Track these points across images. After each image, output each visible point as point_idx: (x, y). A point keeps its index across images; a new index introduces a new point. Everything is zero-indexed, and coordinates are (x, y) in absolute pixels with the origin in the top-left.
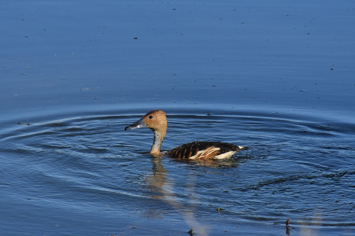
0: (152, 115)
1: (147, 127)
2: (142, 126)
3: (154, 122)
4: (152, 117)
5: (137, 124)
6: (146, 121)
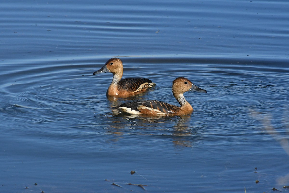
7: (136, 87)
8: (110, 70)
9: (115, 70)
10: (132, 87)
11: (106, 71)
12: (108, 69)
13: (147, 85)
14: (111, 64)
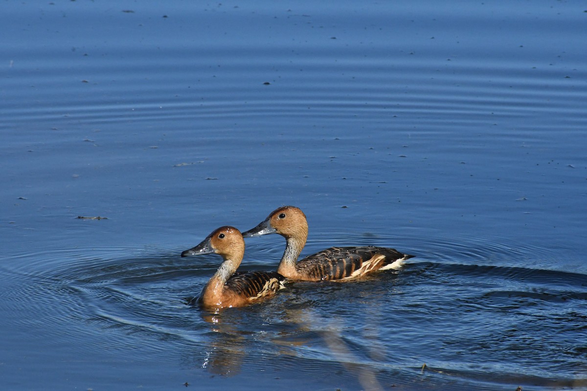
0: (284, 212)
1: (277, 232)
2: (268, 231)
3: (287, 224)
4: (284, 216)
5: (259, 228)
6: (274, 222)
7: (256, 288)
8: (217, 249)
9: (227, 250)
10: (250, 289)
11: (208, 250)
12: (213, 247)
13: (276, 284)
14: (222, 236)
